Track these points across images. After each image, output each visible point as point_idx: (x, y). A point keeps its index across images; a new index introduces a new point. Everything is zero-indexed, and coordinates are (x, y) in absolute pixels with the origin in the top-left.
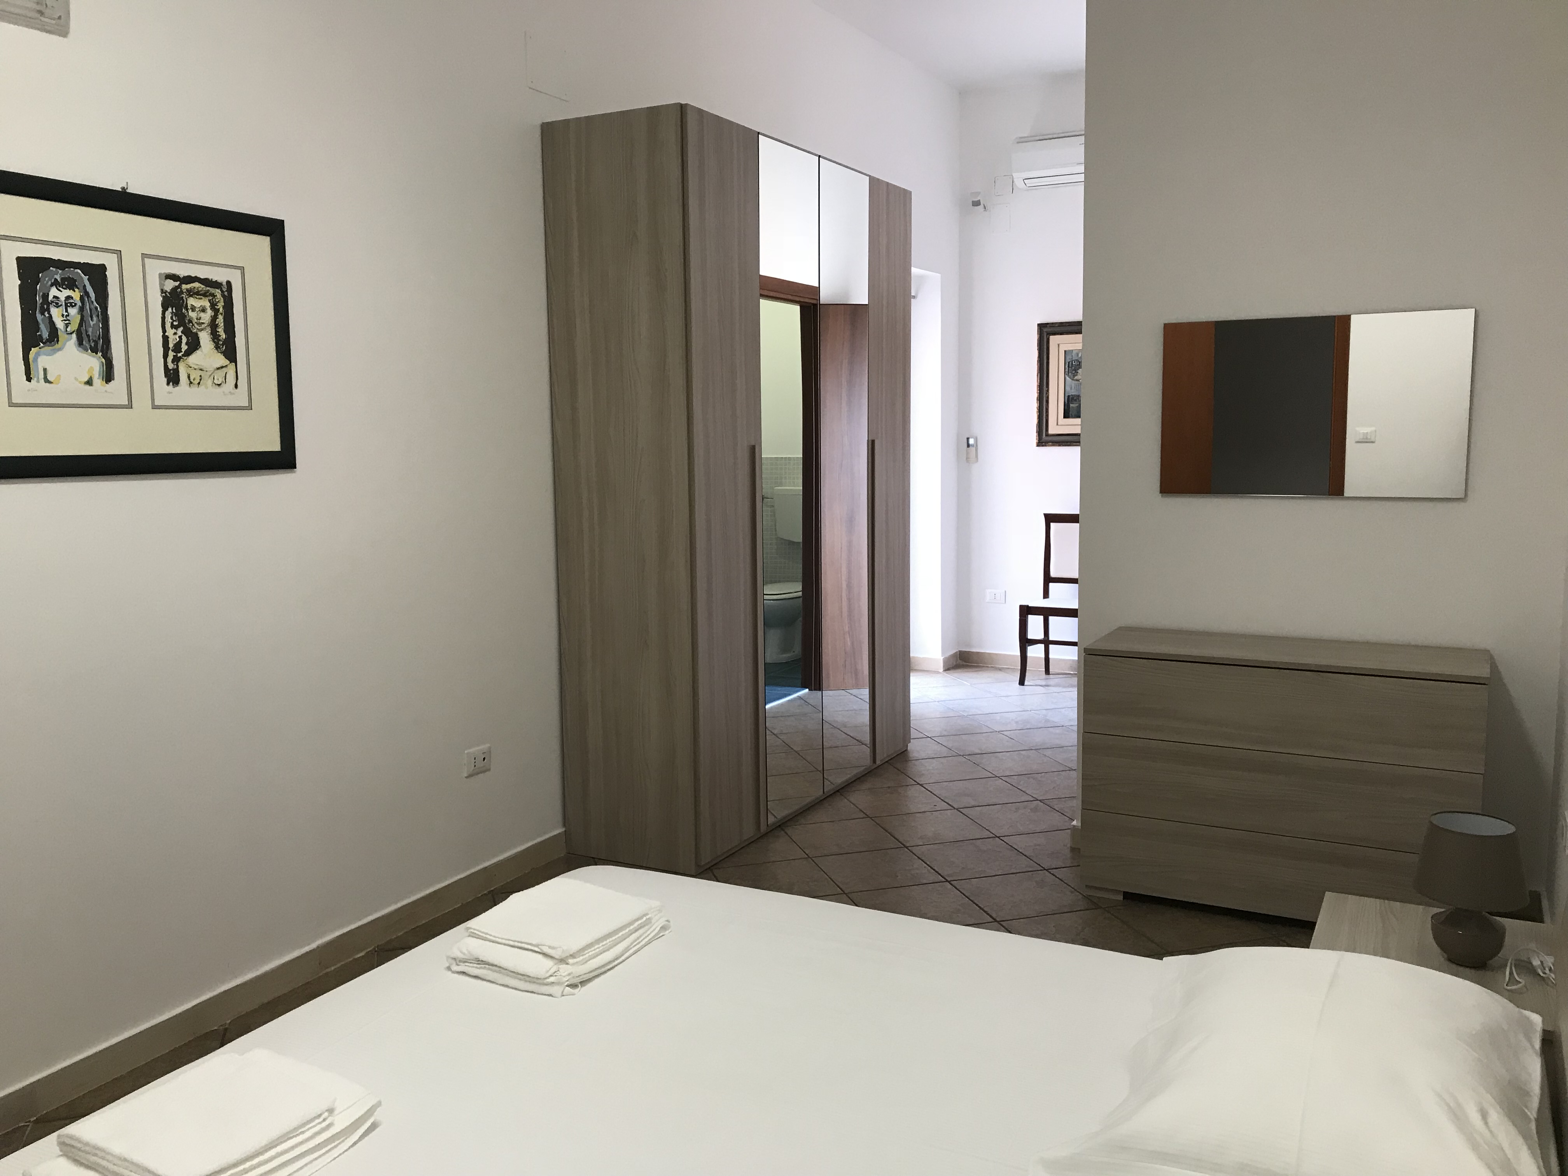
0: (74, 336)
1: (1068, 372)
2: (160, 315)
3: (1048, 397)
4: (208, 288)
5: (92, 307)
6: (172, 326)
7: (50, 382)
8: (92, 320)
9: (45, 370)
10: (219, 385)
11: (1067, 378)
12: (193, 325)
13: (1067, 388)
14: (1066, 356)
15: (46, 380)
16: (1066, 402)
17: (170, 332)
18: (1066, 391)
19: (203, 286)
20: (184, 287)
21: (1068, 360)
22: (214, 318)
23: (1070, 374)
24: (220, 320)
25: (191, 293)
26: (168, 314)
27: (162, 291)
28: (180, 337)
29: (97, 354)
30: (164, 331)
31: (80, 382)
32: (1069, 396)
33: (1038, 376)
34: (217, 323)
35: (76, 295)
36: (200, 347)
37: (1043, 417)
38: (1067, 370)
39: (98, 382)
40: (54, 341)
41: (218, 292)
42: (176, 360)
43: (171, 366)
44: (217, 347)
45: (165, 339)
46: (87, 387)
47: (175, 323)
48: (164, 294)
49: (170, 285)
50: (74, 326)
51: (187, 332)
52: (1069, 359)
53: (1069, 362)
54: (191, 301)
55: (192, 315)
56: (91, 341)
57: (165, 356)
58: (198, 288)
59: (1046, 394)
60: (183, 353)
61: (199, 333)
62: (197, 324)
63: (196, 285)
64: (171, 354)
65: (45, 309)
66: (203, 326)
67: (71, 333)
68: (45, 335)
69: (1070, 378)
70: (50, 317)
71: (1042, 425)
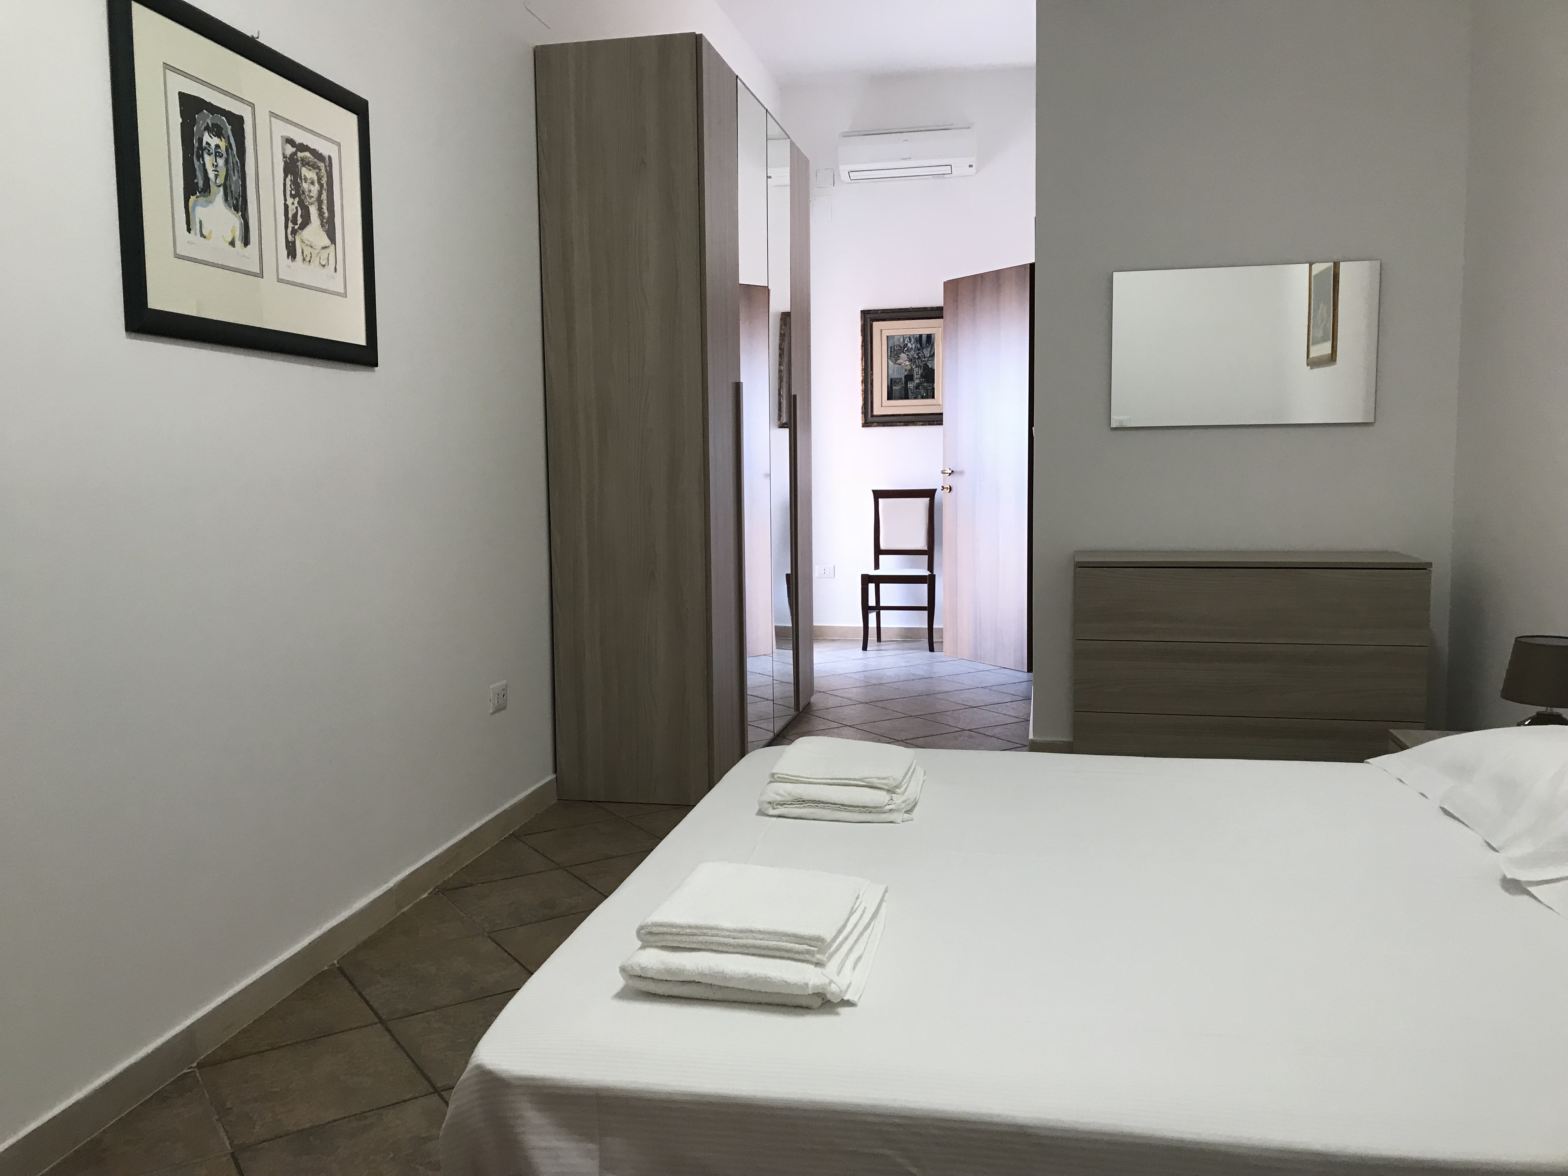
0: (221, 188)
1: (891, 356)
2: (282, 181)
3: (872, 380)
4: (316, 160)
5: (234, 161)
6: (291, 195)
7: (205, 237)
8: (234, 176)
9: (201, 222)
10: (324, 266)
11: (890, 362)
12: (306, 198)
13: (890, 372)
14: (888, 342)
15: (202, 235)
16: (889, 385)
17: (290, 201)
18: (889, 374)
19: (312, 157)
20: (300, 154)
21: (890, 345)
22: (320, 193)
23: (892, 358)
24: (324, 196)
25: (306, 163)
26: (288, 183)
27: (284, 156)
28: (297, 208)
29: (238, 213)
30: (285, 200)
31: (226, 241)
32: (891, 379)
33: (862, 360)
34: (322, 199)
35: (223, 144)
36: (311, 222)
37: (868, 399)
38: (889, 354)
39: (239, 243)
40: (207, 191)
41: (322, 165)
42: (294, 232)
43: (290, 238)
44: (322, 226)
45: (286, 207)
46: (231, 248)
47: (293, 192)
48: (285, 159)
49: (290, 150)
50: (220, 180)
51: (301, 203)
52: (892, 344)
53: (891, 347)
54: (304, 171)
55: (305, 186)
56: (234, 198)
57: (286, 227)
58: (309, 158)
59: (871, 377)
60: (298, 226)
61: (310, 207)
62: (309, 197)
63: (307, 154)
64: (290, 225)
65: (200, 157)
66: (313, 199)
67: (220, 186)
68: (201, 184)
69: (892, 362)
70: (204, 165)
71: (868, 408)
